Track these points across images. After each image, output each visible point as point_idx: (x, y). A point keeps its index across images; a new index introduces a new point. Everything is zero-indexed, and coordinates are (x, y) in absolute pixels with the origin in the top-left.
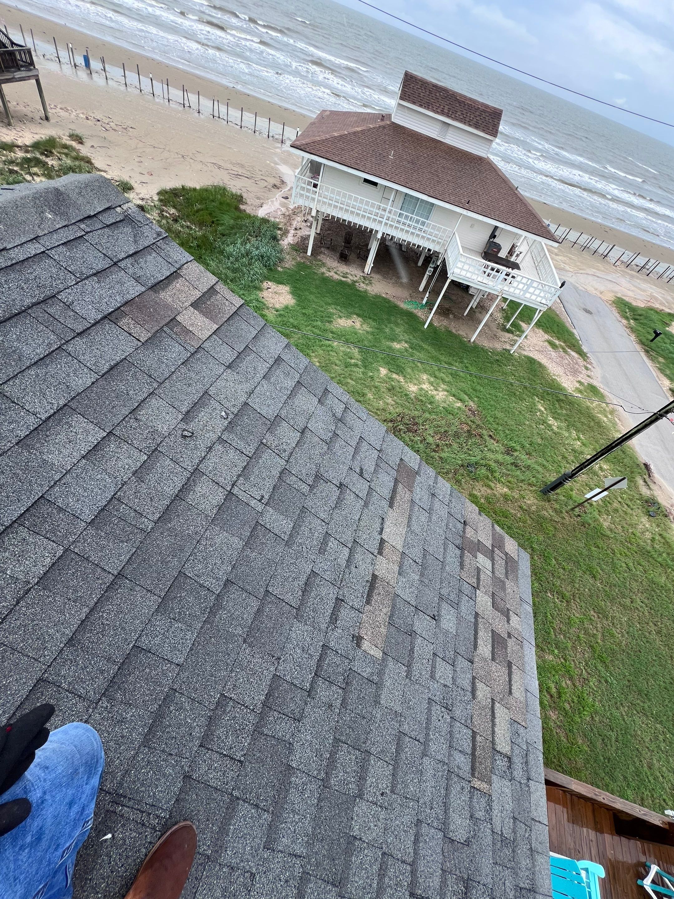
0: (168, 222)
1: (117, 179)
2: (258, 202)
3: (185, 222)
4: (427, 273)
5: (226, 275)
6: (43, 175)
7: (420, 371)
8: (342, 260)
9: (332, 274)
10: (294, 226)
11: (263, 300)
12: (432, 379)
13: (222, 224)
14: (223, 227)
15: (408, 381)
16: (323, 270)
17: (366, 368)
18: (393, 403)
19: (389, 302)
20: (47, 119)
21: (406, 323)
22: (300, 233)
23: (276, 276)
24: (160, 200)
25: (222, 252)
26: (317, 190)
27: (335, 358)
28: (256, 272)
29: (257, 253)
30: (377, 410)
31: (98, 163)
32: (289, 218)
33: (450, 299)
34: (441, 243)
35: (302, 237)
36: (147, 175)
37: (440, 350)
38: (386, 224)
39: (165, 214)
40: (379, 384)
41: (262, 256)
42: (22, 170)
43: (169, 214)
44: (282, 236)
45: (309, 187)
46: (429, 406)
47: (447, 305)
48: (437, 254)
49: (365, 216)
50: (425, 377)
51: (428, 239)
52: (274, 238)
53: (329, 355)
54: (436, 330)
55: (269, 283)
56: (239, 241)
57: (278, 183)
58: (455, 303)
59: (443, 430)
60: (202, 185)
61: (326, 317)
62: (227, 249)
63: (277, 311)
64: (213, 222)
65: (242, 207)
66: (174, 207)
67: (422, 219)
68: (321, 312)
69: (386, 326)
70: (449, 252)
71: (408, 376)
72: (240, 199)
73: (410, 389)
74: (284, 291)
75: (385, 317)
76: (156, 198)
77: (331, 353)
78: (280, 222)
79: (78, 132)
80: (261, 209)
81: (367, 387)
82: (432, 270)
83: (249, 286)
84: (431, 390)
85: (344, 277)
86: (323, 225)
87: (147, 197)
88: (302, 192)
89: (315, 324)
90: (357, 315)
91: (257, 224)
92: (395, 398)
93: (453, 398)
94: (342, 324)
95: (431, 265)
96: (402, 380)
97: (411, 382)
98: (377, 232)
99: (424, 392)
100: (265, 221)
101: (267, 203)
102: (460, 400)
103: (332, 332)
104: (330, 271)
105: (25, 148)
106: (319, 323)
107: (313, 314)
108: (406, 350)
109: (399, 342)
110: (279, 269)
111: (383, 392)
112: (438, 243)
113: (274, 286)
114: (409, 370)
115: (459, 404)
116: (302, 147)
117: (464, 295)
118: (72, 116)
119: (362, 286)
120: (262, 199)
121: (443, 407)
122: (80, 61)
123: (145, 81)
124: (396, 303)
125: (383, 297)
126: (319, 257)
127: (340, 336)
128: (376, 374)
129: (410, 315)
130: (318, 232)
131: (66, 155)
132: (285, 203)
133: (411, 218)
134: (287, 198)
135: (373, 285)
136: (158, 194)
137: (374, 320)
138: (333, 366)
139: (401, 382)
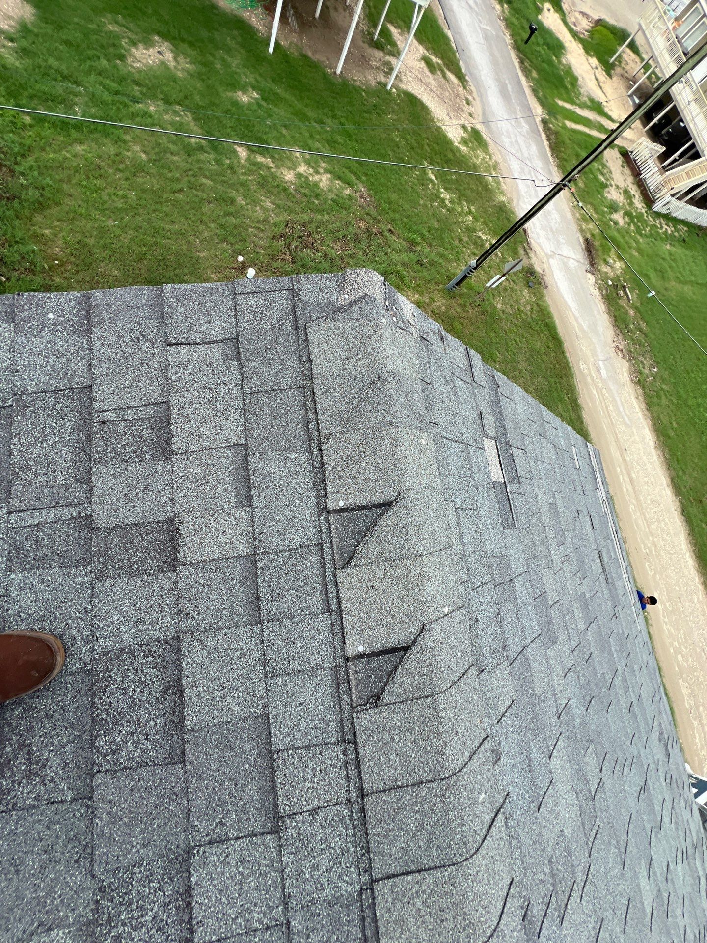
7: (288, 143)
12: (307, 155)
15: (279, 164)
17: (216, 152)
27: (165, 139)
30: (257, 222)
40: (245, 178)
50: (297, 152)
54: (287, 55)
59: (340, 235)
61: (109, 45)
63: (11, 40)
68: (95, 32)
71: (277, 156)
73: (286, 178)
77: (154, 129)
84: (311, 175)
89: (98, 65)
93: (339, 182)
94: (144, 61)
96: (271, 165)
97: (283, 166)
99: (303, 179)
103: (136, 82)
107: (82, 40)
108: (259, 105)
109: (243, 89)
111: (255, 191)
114: (275, 145)
115: (348, 191)
121: (331, 200)
128: (235, 161)
129: (241, 26)
139: (272, 168)
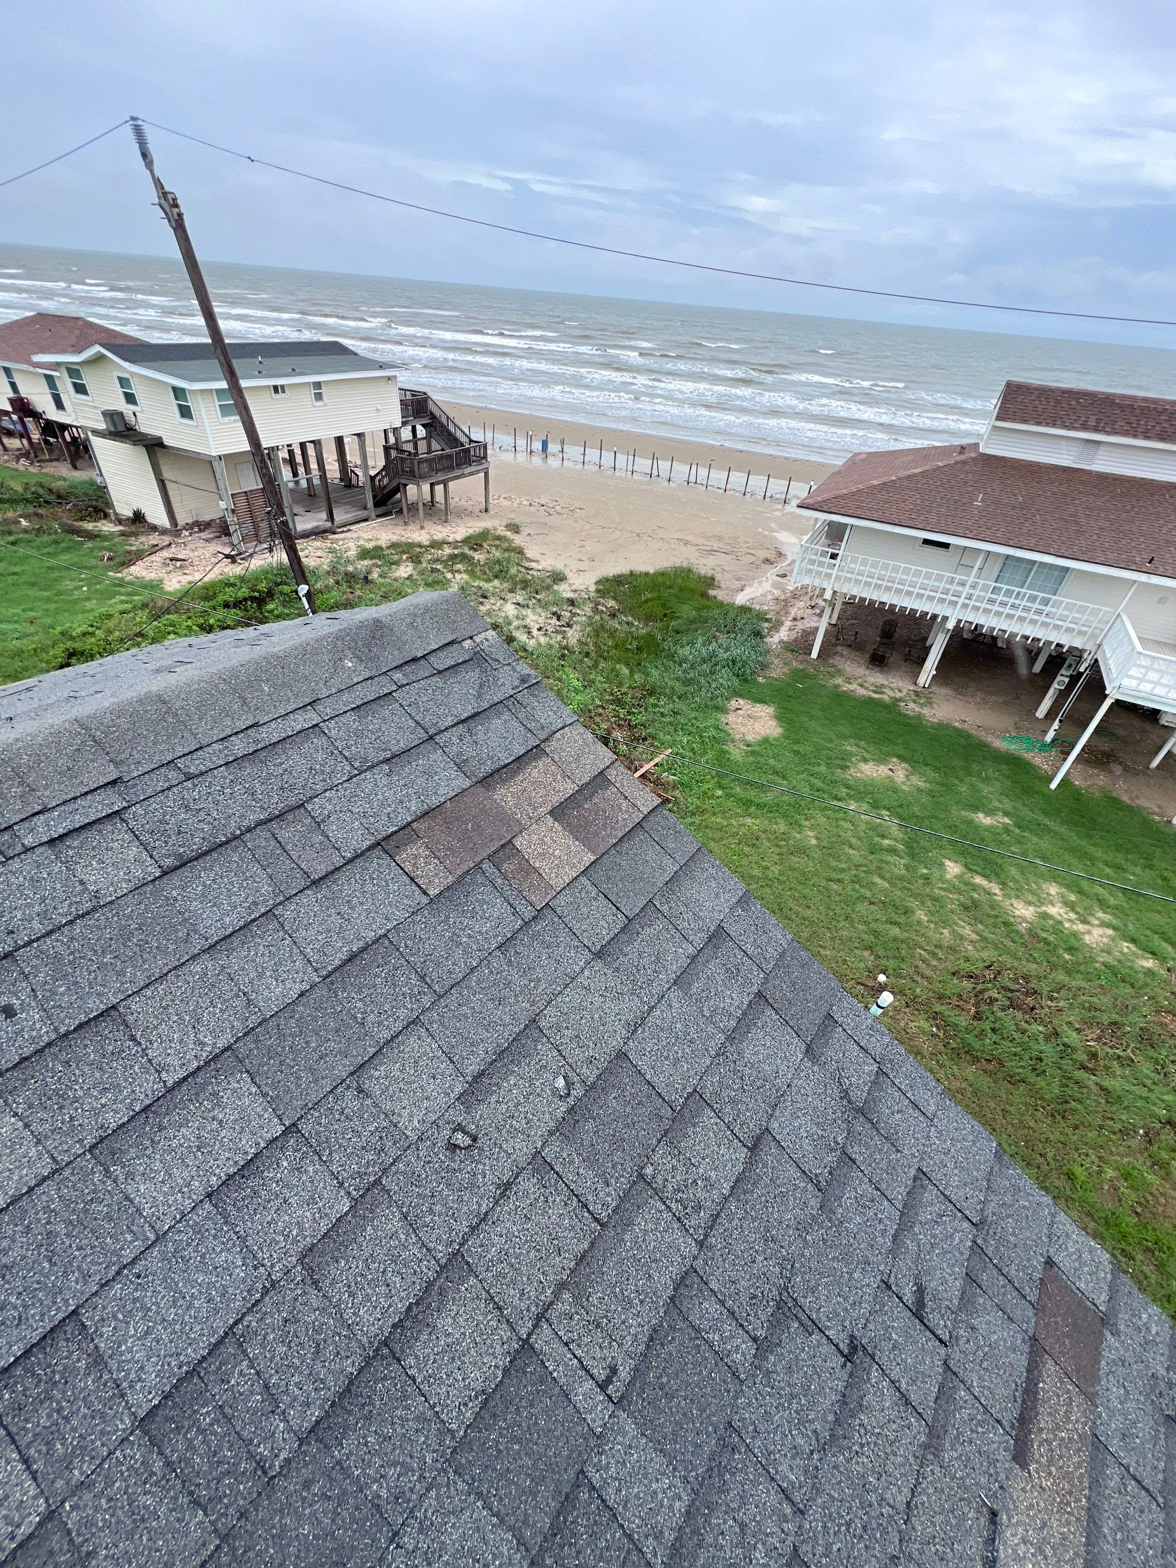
0: (602, 618)
1: (549, 569)
2: (737, 584)
3: (626, 616)
4: (1055, 685)
5: (673, 688)
6: (466, 571)
7: (1041, 876)
8: (875, 665)
9: (852, 687)
10: (793, 614)
11: (727, 728)
12: (1073, 898)
13: (679, 617)
14: (679, 621)
15: (1013, 893)
16: (839, 681)
17: (913, 858)
18: (974, 936)
19: (968, 736)
20: (486, 510)
21: (1007, 777)
22: (800, 626)
23: (753, 690)
24: (598, 591)
25: (671, 657)
26: (837, 562)
27: (850, 833)
28: (721, 684)
29: (725, 656)
30: (936, 946)
31: (529, 553)
32: (785, 604)
33: (1113, 734)
34: (1086, 632)
35: (804, 631)
36: (587, 562)
37: (1089, 837)
38: (965, 606)
39: (600, 607)
40: (943, 893)
41: (734, 662)
42: (444, 568)
43: (606, 607)
44: (770, 630)
45: (822, 559)
46: (1067, 957)
47: (1105, 746)
48: (1077, 654)
49: (922, 595)
50: (1053, 889)
51: (1057, 627)
52: (758, 634)
53: (838, 827)
54: (1080, 794)
55: (741, 701)
56: (700, 640)
57: (771, 555)
58: (1126, 742)
59: (1105, 1019)
60: (658, 567)
61: (837, 758)
62: (680, 651)
63: (748, 746)
64: (665, 615)
65: (712, 593)
66: (614, 598)
67: (1041, 595)
68: (828, 749)
69: (961, 781)
70: (1107, 648)
71: (1011, 884)
72: (710, 582)
73: (1017, 913)
74: (763, 714)
75: (958, 763)
76: (593, 588)
77: (842, 823)
78: (770, 610)
79: (518, 520)
80: (742, 593)
81: (916, 896)
82: (1067, 680)
83: (706, 706)
84: (1070, 920)
85: (875, 692)
86: (843, 611)
87: (582, 587)
88: (810, 567)
89: (816, 769)
90: (899, 757)
91: (732, 615)
92: (980, 927)
93: (1131, 946)
94: (869, 773)
95: (1063, 671)
96: (997, 891)
97: (1018, 897)
98: (945, 619)
99: (1051, 922)
100: (745, 609)
101: (751, 586)
102: (1153, 953)
103: (847, 786)
104: (850, 683)
105: (454, 544)
106: (823, 769)
107: (812, 752)
108: (1006, 830)
109: (990, 812)
110: (760, 679)
111: (952, 911)
112: (1081, 633)
113: (748, 707)
114: (1013, 871)
115: (1149, 963)
116: (816, 506)
117: (1148, 726)
118: (515, 505)
119: (912, 708)
120: (745, 580)
121: (1103, 964)
122: (537, 446)
123: (608, 457)
124: (983, 738)
125: (955, 728)
126: (831, 661)
127: (862, 792)
128: (936, 873)
129: (1015, 763)
130: (834, 622)
131: (497, 547)
132: (780, 583)
133: (1019, 593)
134: (784, 576)
135: (935, 706)
136: (596, 583)
137: (936, 769)
138: (847, 849)
139: (995, 894)
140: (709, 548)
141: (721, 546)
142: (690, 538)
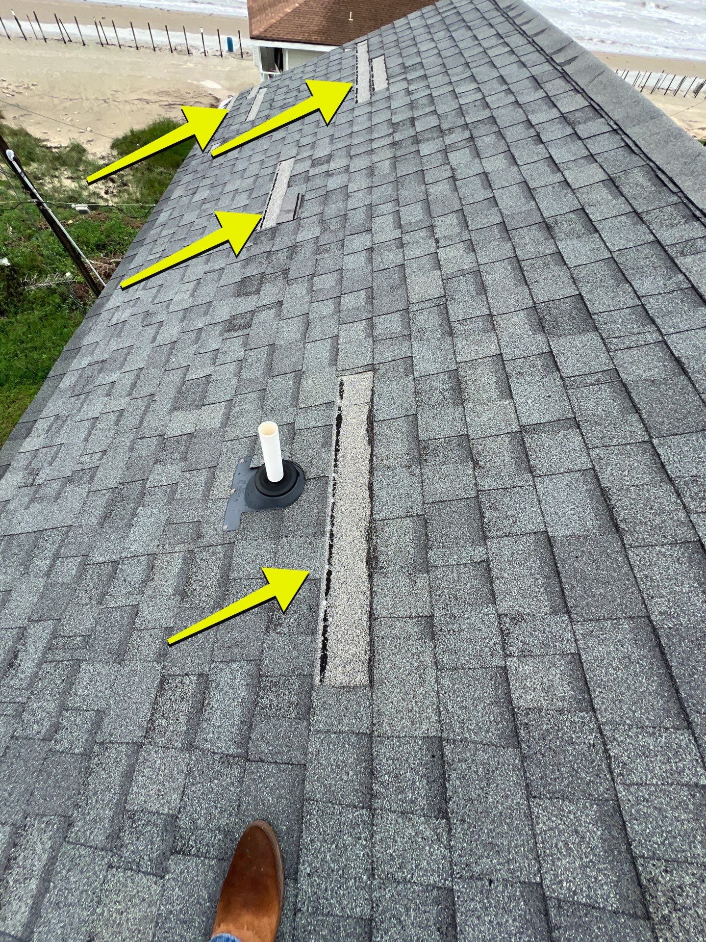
1: (64, 144)
36: (88, 132)
57: (214, 102)
87: (104, 154)
136: (113, 147)
140: (167, 103)
141: (174, 99)
142: (146, 97)
